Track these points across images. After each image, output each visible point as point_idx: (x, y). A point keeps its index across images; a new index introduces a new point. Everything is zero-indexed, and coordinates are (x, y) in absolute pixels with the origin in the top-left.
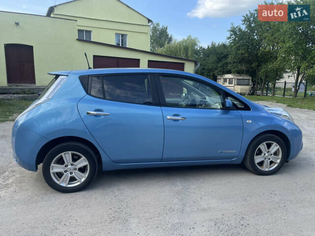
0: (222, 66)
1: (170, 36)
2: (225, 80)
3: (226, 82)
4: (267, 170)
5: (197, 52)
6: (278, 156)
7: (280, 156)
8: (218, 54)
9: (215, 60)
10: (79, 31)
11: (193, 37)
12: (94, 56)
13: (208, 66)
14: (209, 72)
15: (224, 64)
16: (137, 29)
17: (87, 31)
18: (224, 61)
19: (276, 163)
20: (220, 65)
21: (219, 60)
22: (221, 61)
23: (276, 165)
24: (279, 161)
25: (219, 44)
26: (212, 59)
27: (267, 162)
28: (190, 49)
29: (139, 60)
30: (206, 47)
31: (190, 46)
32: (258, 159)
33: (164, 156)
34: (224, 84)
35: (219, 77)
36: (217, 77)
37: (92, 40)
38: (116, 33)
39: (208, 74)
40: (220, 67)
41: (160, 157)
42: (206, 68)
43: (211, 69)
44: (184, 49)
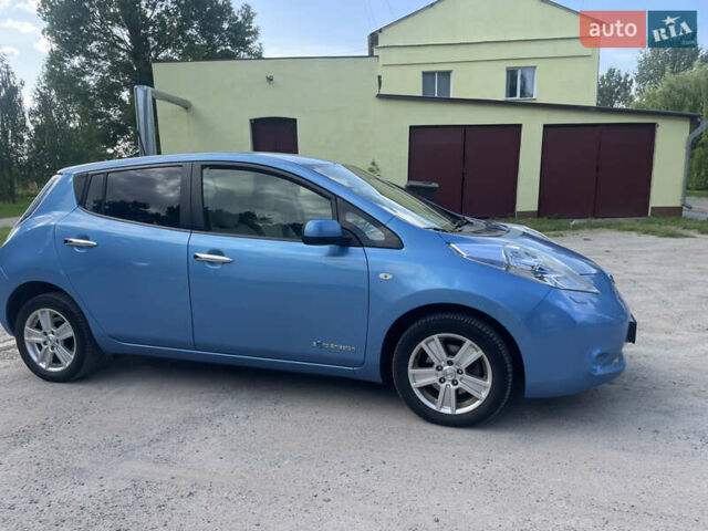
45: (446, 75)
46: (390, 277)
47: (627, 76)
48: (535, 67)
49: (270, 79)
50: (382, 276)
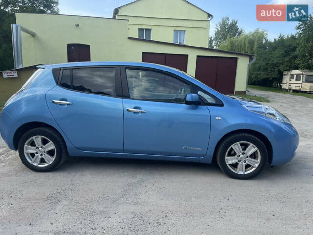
0: (290, 60)
1: (239, 30)
2: (292, 76)
3: (293, 78)
4: (241, 173)
5: (262, 47)
6: (257, 159)
7: (259, 160)
8: (285, 47)
9: (282, 54)
10: (140, 30)
11: (260, 30)
12: (143, 53)
13: (273, 61)
14: (274, 68)
15: (291, 58)
16: (196, 24)
17: (146, 30)
18: (292, 55)
19: (253, 167)
20: (287, 59)
21: (287, 54)
22: (289, 54)
23: (254, 169)
24: (257, 165)
25: (288, 36)
26: (279, 52)
27: (242, 165)
28: (256, 43)
29: (187, 56)
30: (273, 41)
31: (256, 40)
32: (230, 160)
33: (125, 148)
34: (290, 80)
35: (285, 73)
36: (283, 72)
37: (151, 39)
38: (174, 31)
39: (273, 69)
40: (287, 61)
41: (121, 148)
42: (270, 62)
43: (276, 64)
44: (250, 43)
45: (149, 31)
46: (220, 118)
47: (212, 37)
48: (185, 31)
49: (77, 26)
50: (216, 118)
